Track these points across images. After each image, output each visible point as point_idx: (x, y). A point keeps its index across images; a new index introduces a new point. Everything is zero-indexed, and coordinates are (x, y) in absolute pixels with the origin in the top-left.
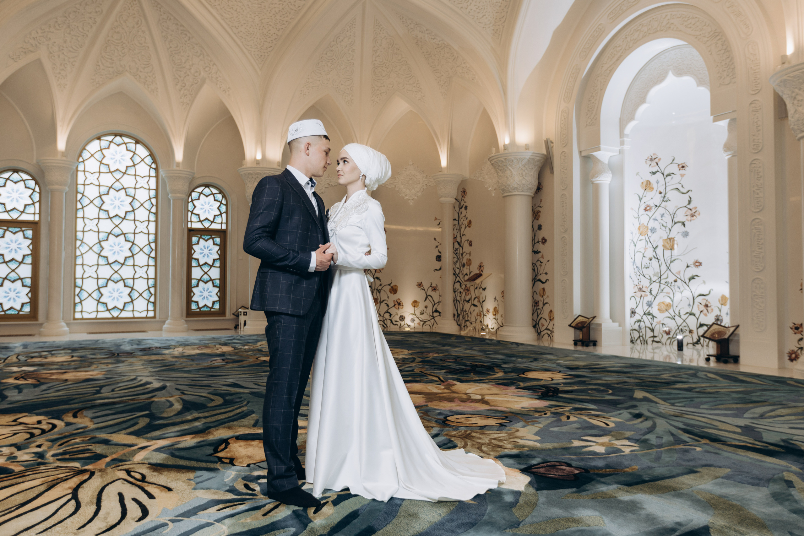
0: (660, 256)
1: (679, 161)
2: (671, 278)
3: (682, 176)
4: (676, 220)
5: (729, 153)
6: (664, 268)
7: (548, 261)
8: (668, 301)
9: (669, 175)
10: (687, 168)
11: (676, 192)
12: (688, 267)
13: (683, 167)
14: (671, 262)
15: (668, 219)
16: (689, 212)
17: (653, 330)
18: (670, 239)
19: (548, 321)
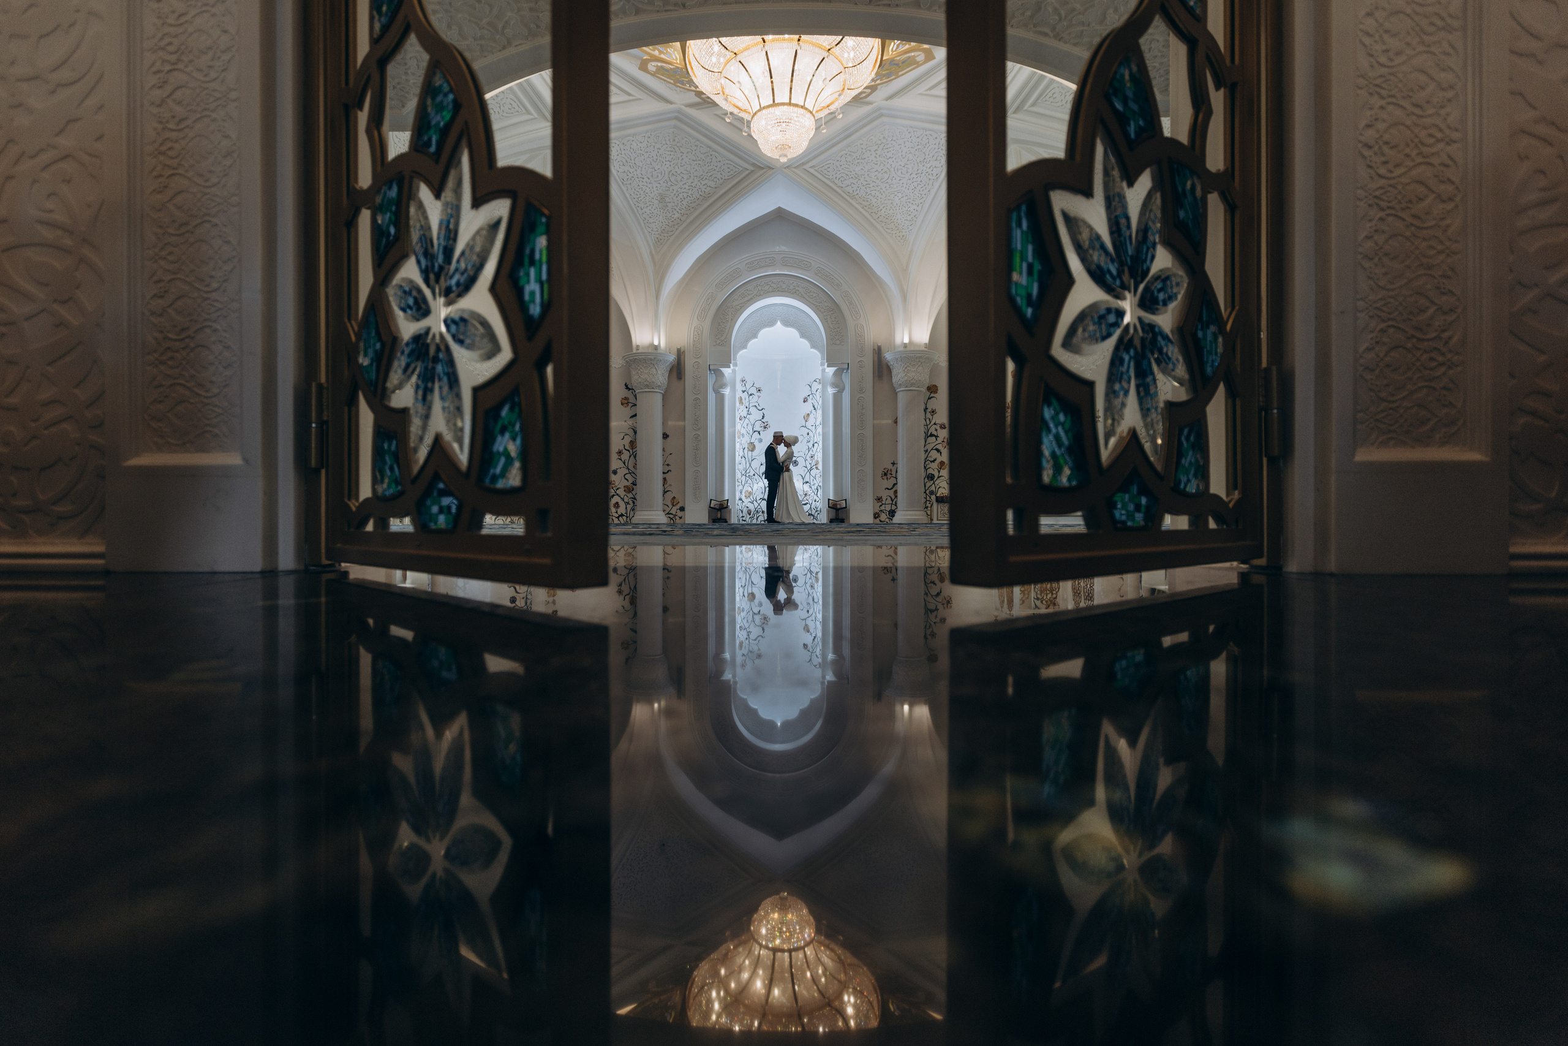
0: (746, 457)
1: (757, 385)
2: (752, 473)
3: (759, 397)
4: (755, 429)
5: (835, 389)
6: (748, 465)
7: (671, 454)
8: (750, 489)
9: (751, 395)
10: (762, 392)
11: (755, 408)
12: (761, 465)
13: (759, 390)
14: (752, 460)
15: (750, 428)
16: (763, 425)
17: (742, 512)
18: (751, 443)
19: (671, 506)
